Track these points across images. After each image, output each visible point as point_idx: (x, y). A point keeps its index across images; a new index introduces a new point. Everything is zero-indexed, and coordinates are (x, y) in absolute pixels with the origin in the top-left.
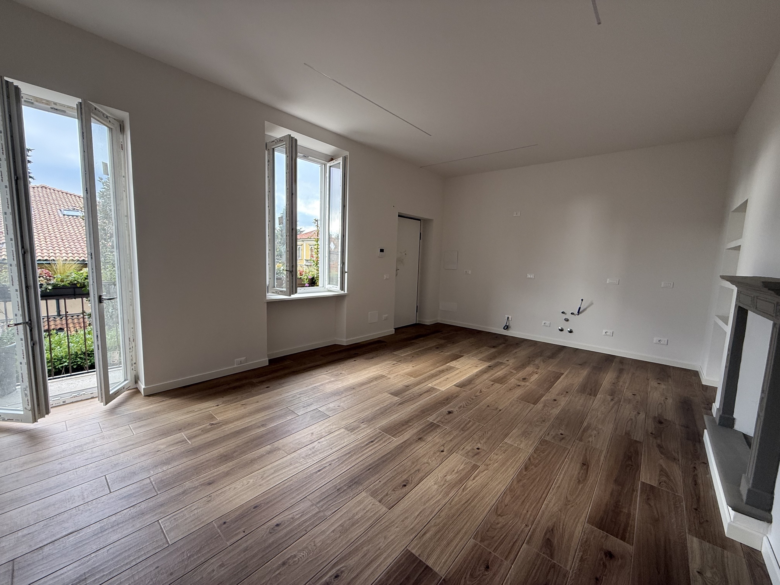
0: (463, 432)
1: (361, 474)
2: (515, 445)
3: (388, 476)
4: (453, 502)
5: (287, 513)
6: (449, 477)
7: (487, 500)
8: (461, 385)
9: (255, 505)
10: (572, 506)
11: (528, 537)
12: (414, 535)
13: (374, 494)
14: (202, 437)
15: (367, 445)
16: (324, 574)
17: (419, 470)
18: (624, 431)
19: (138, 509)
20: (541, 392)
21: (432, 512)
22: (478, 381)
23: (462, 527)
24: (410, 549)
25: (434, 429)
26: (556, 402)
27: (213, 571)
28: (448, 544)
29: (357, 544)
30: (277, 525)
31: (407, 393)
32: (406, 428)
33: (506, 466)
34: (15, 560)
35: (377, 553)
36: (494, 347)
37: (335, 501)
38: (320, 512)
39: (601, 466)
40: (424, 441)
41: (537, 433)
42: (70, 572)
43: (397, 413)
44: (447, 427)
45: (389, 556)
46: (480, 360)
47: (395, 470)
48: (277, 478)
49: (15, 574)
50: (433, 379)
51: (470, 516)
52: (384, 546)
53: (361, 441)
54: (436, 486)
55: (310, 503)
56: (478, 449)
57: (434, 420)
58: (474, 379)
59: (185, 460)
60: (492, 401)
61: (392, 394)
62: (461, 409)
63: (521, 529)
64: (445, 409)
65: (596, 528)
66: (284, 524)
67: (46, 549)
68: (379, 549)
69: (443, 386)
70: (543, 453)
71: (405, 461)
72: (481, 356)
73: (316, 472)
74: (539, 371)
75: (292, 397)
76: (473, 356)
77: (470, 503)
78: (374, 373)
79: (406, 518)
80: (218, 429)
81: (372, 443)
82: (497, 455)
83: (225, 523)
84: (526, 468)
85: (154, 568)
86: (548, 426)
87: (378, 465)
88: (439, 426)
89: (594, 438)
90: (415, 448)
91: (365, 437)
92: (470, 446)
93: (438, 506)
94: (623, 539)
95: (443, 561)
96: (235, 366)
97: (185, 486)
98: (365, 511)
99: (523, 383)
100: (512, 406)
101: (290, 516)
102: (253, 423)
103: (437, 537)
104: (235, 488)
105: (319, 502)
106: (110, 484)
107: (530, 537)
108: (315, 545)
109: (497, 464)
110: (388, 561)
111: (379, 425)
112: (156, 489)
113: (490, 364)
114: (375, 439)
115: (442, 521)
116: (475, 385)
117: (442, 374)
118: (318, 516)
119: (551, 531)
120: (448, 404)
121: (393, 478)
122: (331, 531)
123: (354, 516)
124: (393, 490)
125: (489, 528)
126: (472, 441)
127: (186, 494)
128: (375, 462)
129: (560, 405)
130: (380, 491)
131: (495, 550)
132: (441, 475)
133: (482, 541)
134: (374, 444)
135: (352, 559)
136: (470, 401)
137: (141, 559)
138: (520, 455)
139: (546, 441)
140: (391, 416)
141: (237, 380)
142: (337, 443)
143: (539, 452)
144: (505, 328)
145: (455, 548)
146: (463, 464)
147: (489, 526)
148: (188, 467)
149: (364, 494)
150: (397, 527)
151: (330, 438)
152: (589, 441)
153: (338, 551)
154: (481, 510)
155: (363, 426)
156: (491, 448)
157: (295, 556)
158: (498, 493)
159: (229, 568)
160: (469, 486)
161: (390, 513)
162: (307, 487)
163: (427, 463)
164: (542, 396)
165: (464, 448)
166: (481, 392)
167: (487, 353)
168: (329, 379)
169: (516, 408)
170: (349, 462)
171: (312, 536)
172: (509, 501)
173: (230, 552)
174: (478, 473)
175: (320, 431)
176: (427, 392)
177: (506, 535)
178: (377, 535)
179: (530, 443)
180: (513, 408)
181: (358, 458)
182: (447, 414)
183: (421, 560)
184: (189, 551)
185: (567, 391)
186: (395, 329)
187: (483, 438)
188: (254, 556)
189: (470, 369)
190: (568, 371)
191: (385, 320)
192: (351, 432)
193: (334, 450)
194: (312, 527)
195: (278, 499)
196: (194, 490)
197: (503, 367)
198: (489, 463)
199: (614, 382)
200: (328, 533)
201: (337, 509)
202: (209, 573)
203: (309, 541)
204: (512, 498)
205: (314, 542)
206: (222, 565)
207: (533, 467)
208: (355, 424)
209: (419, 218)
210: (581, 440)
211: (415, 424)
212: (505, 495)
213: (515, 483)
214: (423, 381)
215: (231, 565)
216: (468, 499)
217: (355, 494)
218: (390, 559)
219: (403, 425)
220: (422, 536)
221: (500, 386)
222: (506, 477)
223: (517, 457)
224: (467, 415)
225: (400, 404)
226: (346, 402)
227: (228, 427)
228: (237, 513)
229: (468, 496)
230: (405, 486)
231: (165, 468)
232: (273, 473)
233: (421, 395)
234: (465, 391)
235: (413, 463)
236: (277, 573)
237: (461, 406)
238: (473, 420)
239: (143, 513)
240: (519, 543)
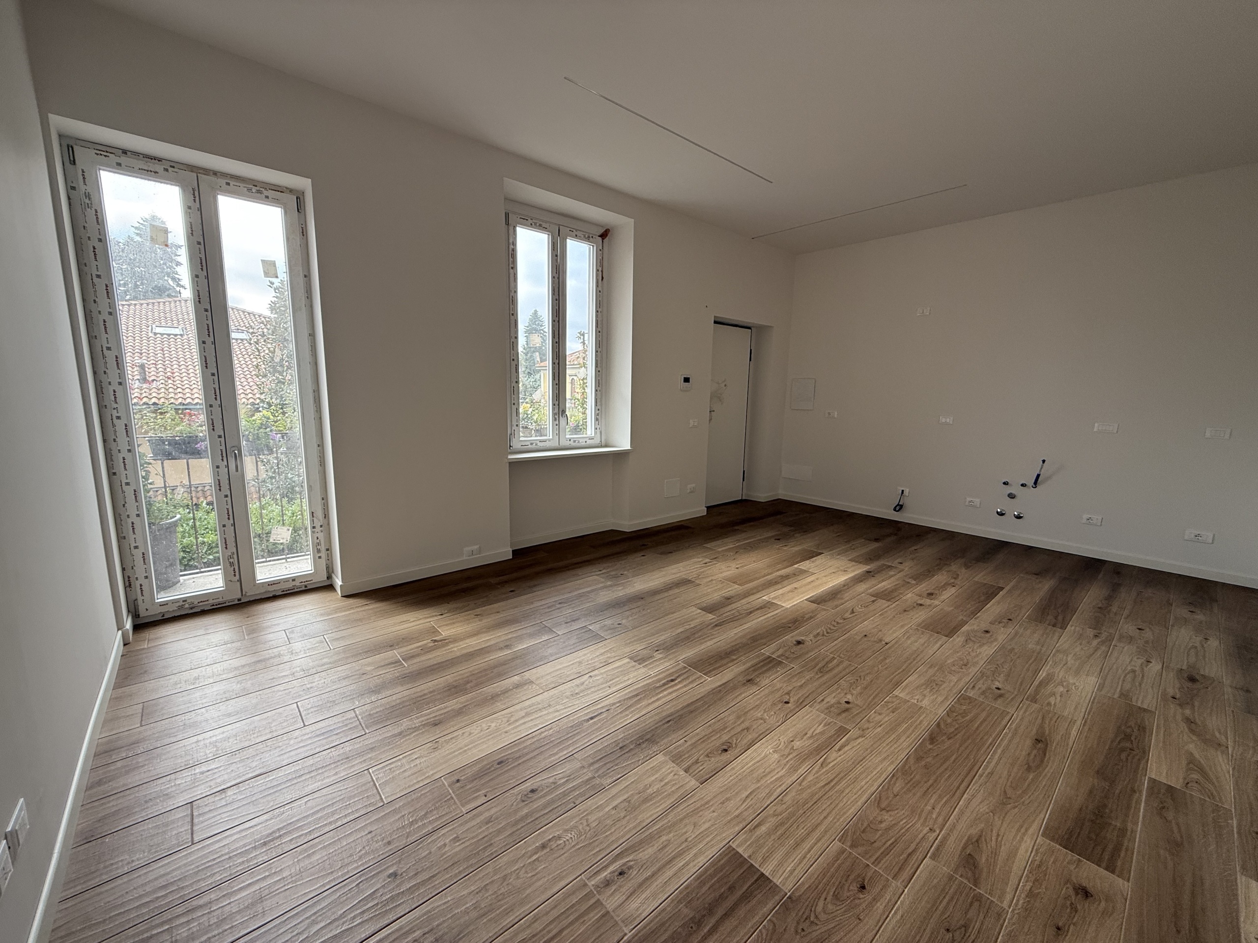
0: (821, 674)
1: (656, 728)
2: (912, 701)
3: (698, 734)
4: (805, 782)
5: (544, 776)
6: (798, 743)
7: (863, 783)
8: (818, 601)
9: (500, 760)
10: (1015, 807)
11: (933, 848)
12: (741, 826)
13: (677, 758)
14: (423, 658)
15: (664, 684)
16: (603, 868)
17: (748, 729)
18: (1118, 690)
19: (342, 751)
20: (961, 618)
21: (770, 794)
22: (847, 596)
23: (819, 821)
24: (734, 846)
25: (773, 667)
26: (988, 635)
27: (445, 845)
28: (797, 845)
29: (650, 831)
30: (533, 791)
31: (729, 608)
32: (728, 663)
33: (897, 734)
34: (194, 803)
35: (684, 846)
36: (876, 540)
37: (616, 765)
38: (595, 777)
39: (1070, 745)
40: (756, 684)
41: (952, 684)
42: (260, 826)
43: (712, 639)
44: (796, 666)
45: (701, 852)
46: (849, 560)
47: (710, 726)
48: (530, 724)
49: (196, 821)
50: (772, 589)
51: (833, 806)
52: (693, 837)
53: (654, 679)
54: (776, 756)
55: (579, 765)
56: (848, 703)
57: (773, 653)
58: (840, 591)
59: (400, 689)
60: (874, 628)
61: (703, 609)
62: (819, 638)
63: (920, 836)
64: (792, 637)
65: (1058, 846)
66: (542, 790)
67: (230, 792)
68: (686, 841)
69: (788, 600)
70: (963, 717)
71: (726, 713)
72: (854, 554)
73: (588, 720)
74: (958, 582)
75: (549, 607)
76: (839, 555)
77: (833, 786)
78: (674, 576)
79: (728, 799)
80: (444, 649)
81: (673, 683)
82: (880, 714)
83: (458, 781)
84: (932, 739)
85: (367, 832)
86: (973, 674)
87: (681, 717)
88: (780, 662)
89: (1059, 698)
90: (741, 694)
91: (662, 673)
92: (834, 697)
93: (780, 786)
94: (1111, 868)
95: (789, 869)
96: (465, 558)
97: (402, 725)
98: (663, 783)
99: (928, 602)
100: (908, 638)
101: (551, 780)
102: (492, 642)
103: (778, 833)
104: (470, 734)
105: (592, 764)
106: (303, 715)
107: (937, 849)
108: (588, 825)
109: (880, 728)
110: (699, 860)
111: (684, 657)
112: (363, 725)
113: (869, 567)
114: (678, 677)
115: (786, 809)
116: (843, 601)
117: (786, 581)
118: (593, 783)
119: (976, 842)
120: (797, 628)
121: (707, 738)
122: (611, 807)
123: (646, 788)
124: (707, 756)
125: (866, 828)
126: (837, 689)
127: (404, 736)
128: (678, 711)
129: (996, 640)
130: (686, 756)
131: (877, 861)
132: (784, 739)
133: (852, 846)
134: (676, 685)
135: (644, 851)
136: (834, 626)
137: (349, 819)
138: (921, 718)
139: (970, 698)
140: (701, 644)
141: (469, 579)
142: (617, 679)
143: (955, 714)
144: (897, 509)
145: (809, 851)
146: (822, 725)
147: (865, 824)
148: (405, 699)
149: (660, 758)
150: (714, 812)
151: (607, 671)
152: (1049, 704)
153: (622, 837)
154: (852, 799)
155: (658, 656)
156: (869, 704)
157: (559, 837)
158: (881, 774)
159: (468, 843)
160: (832, 759)
161: (702, 789)
162: (574, 740)
163: (761, 719)
164: (964, 623)
165: (823, 700)
166: (853, 612)
167: (864, 550)
168: (603, 582)
169: (916, 642)
170: (637, 709)
171: (584, 812)
172: (903, 788)
173: (466, 822)
174: (847, 740)
175: (592, 659)
176: (761, 608)
177: (896, 841)
178: (681, 820)
179: (940, 699)
180: (909, 642)
181: (649, 704)
182: (795, 645)
183: (752, 865)
184: (411, 814)
185: (1010, 618)
186: (708, 508)
187: (857, 687)
188: (499, 832)
189: (833, 575)
190: (1012, 584)
191: (691, 492)
192: (639, 664)
193: (615, 689)
194: (583, 798)
195: (532, 755)
196: (415, 731)
197: (892, 573)
198: (865, 727)
199: (1100, 605)
200: (607, 809)
201: (619, 776)
202: (440, 848)
203: (577, 819)
204: (907, 784)
205: (587, 820)
206: (457, 839)
207: (944, 737)
208: (645, 652)
209: (749, 325)
210: (1034, 700)
211: (743, 658)
212: (895, 778)
213: (912, 761)
214: (755, 591)
215: (468, 840)
216: (830, 779)
217: (647, 756)
218: (702, 858)
219: (722, 658)
220: (754, 829)
221: (887, 605)
222: (897, 751)
223: (915, 721)
224: (828, 647)
225: (716, 625)
226: (630, 618)
227: (457, 647)
228: (475, 769)
229: (831, 776)
230: (726, 750)
231: (373, 698)
232: (523, 717)
233: (751, 613)
234: (825, 610)
235: (739, 717)
236: (534, 857)
237: (818, 634)
238: (839, 656)
239: (348, 758)
240: (919, 855)
